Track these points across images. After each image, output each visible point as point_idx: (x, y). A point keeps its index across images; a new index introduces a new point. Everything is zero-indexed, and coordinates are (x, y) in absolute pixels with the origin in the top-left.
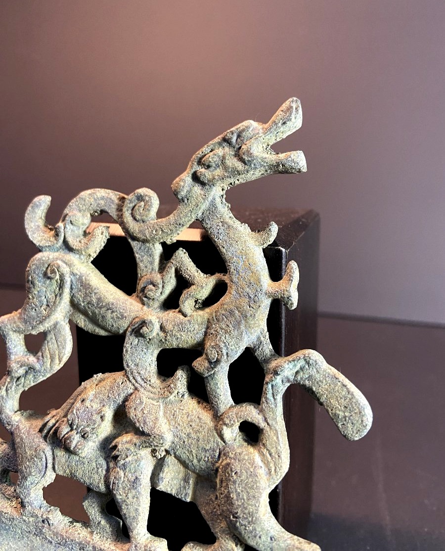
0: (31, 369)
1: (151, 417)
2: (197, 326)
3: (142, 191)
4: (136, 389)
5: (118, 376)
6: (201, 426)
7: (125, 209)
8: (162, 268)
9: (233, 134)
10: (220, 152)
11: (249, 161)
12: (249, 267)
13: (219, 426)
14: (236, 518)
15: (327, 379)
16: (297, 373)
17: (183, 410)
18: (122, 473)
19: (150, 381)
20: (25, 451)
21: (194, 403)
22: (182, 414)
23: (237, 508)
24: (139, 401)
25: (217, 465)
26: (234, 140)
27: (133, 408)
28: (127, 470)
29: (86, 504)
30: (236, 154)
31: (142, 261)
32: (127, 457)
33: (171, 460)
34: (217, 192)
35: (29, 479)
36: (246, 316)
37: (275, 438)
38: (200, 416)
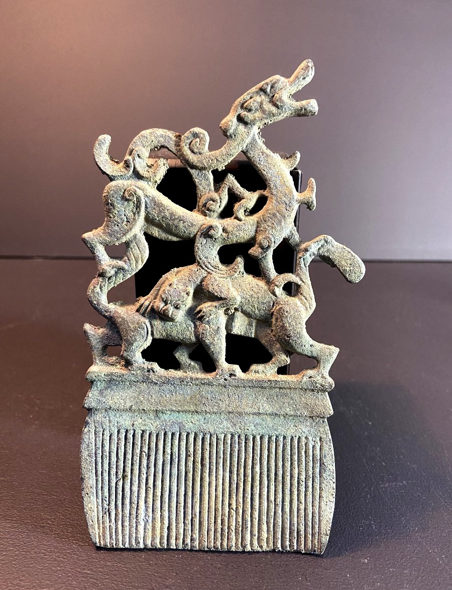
0: (120, 269)
1: (225, 288)
2: (250, 227)
3: (197, 130)
4: (209, 273)
5: (193, 267)
6: (259, 290)
7: (183, 144)
8: (217, 189)
9: (268, 85)
10: (258, 99)
11: (281, 106)
12: (284, 184)
13: (271, 289)
14: (289, 337)
15: (339, 250)
16: (319, 249)
17: (245, 282)
18: (207, 326)
19: (218, 267)
20: (129, 325)
21: (251, 277)
22: (246, 284)
23: (290, 331)
24: (214, 280)
25: (272, 311)
26: (268, 90)
27: (210, 285)
28: (211, 324)
29: (177, 355)
30: (270, 101)
31: (201, 184)
32: (211, 315)
33: (239, 314)
34: (255, 130)
35: (134, 344)
36: (285, 217)
37: (308, 289)
38: (258, 284)
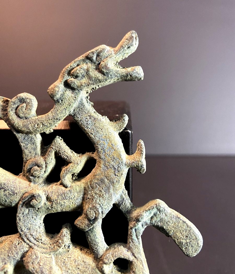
1: (46, 267)
2: (76, 194)
3: (24, 95)
4: (31, 247)
6: (86, 267)
7: (9, 109)
8: (44, 152)
9: (93, 54)
10: (85, 66)
11: (107, 73)
12: (112, 147)
13: (100, 265)
15: (173, 219)
16: (152, 218)
17: (70, 258)
19: (41, 240)
21: (78, 251)
22: (71, 261)
24: (35, 256)
26: (94, 58)
27: (31, 263)
30: (96, 68)
31: (26, 148)
34: (83, 94)
36: (113, 182)
37: (141, 266)
38: (85, 260)
